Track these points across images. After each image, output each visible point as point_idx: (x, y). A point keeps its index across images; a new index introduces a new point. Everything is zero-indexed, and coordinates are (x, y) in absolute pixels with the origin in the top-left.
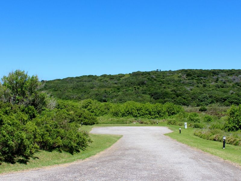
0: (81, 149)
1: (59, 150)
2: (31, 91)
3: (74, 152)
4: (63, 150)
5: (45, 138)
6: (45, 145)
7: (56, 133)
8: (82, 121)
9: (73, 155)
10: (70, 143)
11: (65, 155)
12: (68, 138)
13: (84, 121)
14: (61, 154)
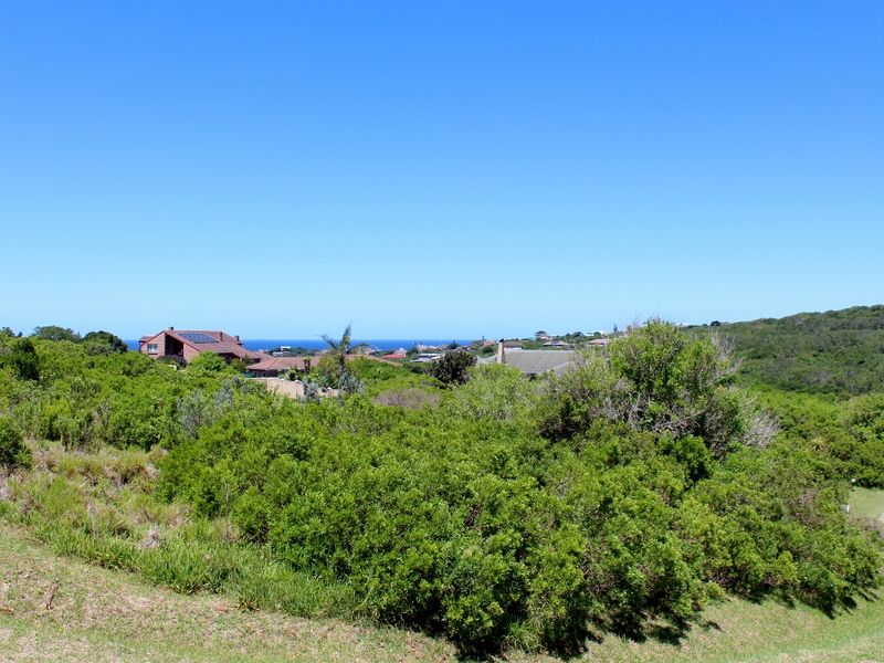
0: (860, 594)
1: (785, 598)
2: (694, 386)
3: (835, 607)
4: (797, 597)
5: (741, 555)
6: (739, 579)
7: (777, 539)
8: (852, 472)
9: (832, 618)
10: (825, 575)
11: (807, 617)
12: (816, 557)
13: (861, 472)
14: (791, 612)
